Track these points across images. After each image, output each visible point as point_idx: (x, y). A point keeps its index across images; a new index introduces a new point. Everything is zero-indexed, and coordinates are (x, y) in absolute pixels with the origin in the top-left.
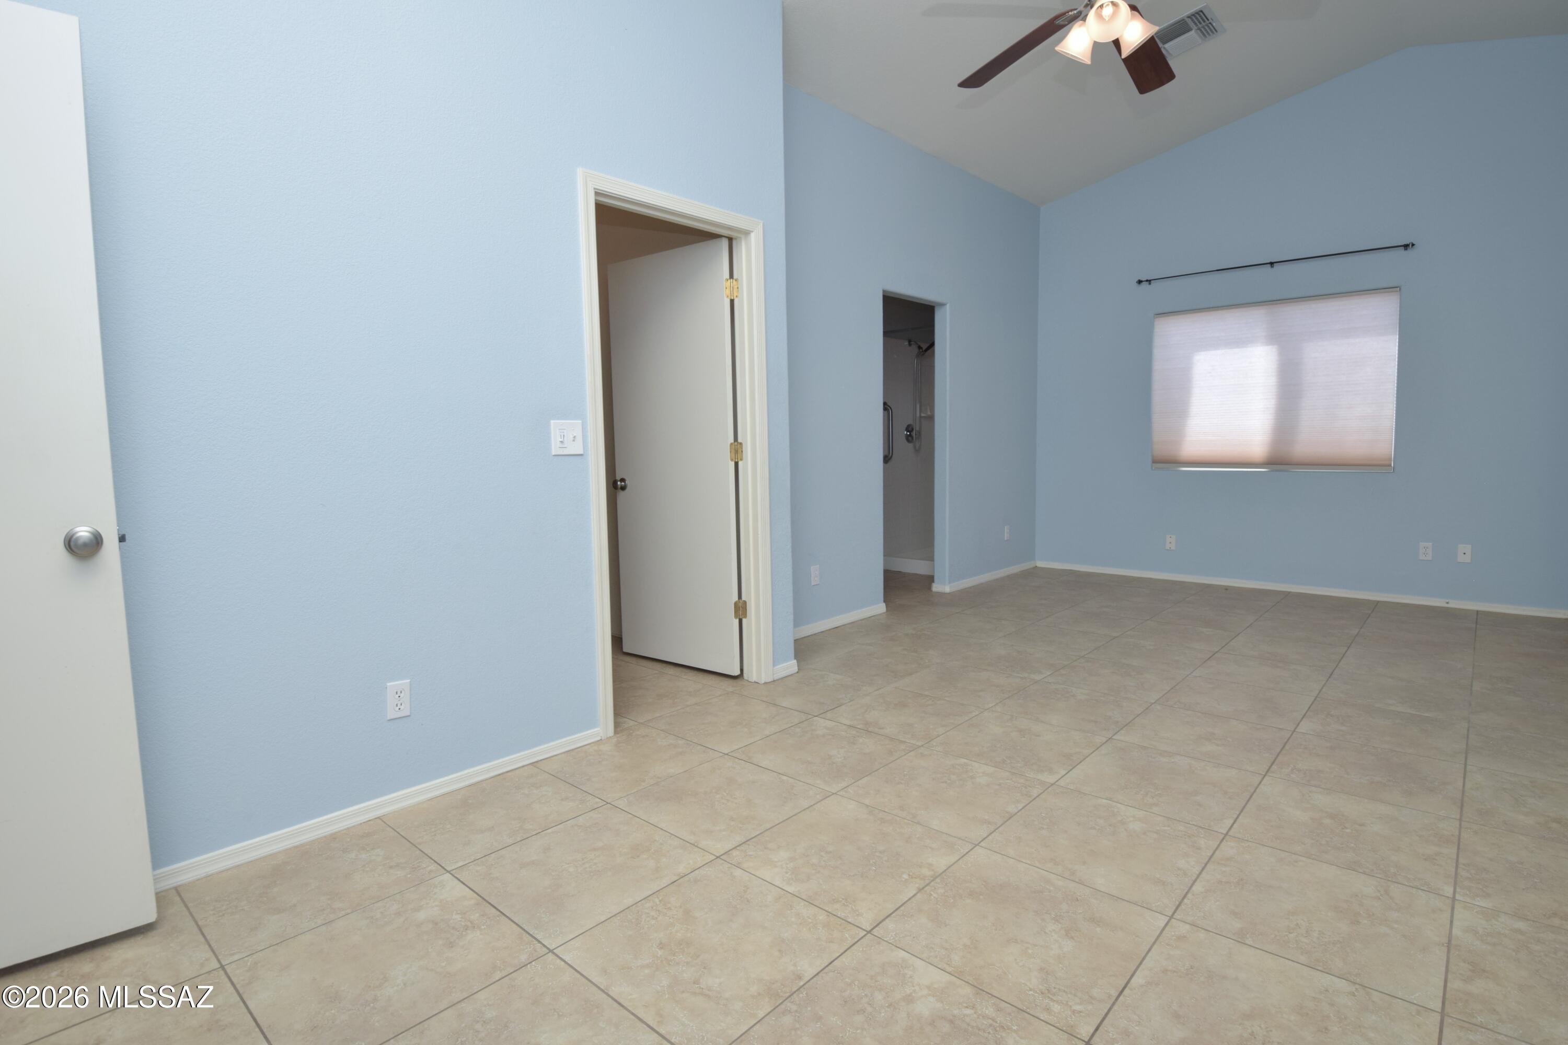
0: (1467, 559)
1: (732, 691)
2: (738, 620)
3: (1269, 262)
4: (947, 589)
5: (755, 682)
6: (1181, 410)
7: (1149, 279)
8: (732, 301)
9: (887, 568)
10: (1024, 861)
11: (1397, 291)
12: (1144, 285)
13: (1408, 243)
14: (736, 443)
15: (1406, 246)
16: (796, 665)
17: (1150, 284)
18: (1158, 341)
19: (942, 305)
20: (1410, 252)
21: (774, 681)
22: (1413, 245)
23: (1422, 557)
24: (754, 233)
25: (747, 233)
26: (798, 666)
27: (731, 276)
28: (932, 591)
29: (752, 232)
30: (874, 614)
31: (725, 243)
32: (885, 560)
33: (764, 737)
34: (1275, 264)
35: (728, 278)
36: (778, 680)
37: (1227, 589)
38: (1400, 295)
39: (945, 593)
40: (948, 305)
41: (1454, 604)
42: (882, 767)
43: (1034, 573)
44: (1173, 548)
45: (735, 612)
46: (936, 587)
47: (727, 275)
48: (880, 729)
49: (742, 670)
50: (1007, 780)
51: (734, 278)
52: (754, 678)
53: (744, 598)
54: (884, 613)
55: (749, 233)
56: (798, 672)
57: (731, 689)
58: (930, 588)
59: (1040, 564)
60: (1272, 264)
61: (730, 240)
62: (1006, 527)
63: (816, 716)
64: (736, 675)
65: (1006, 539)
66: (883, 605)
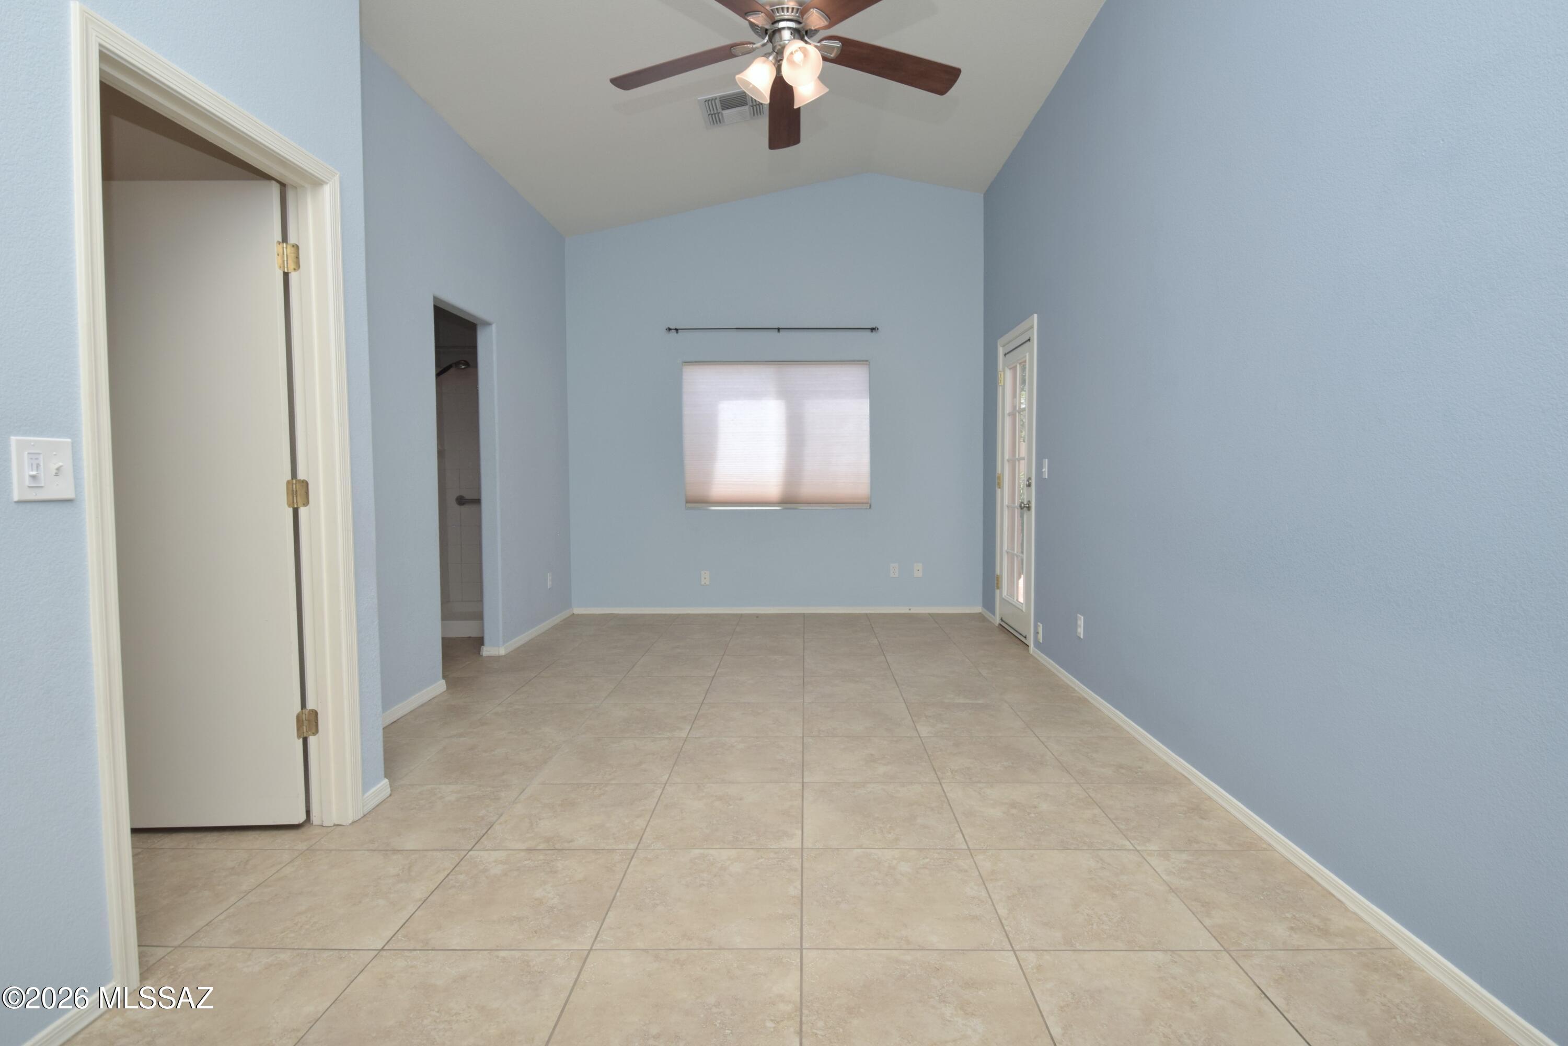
0: (919, 574)
1: (305, 848)
2: (301, 740)
3: (777, 327)
4: (502, 651)
5: (335, 825)
6: (708, 454)
7: (677, 328)
8: (286, 275)
9: (444, 636)
10: (857, 947)
11: (867, 364)
12: (673, 333)
13: (874, 327)
14: (294, 481)
15: (873, 329)
16: (389, 786)
17: (677, 333)
18: (687, 388)
19: (487, 324)
20: (874, 333)
21: (364, 816)
22: (878, 329)
23: (892, 575)
24: (329, 185)
25: (317, 183)
26: (391, 787)
27: (285, 238)
28: (482, 656)
29: (327, 183)
30: (434, 696)
31: (275, 189)
32: (443, 627)
33: (420, 903)
34: (781, 330)
35: (281, 240)
36: (369, 813)
37: (757, 616)
38: (869, 367)
39: (499, 657)
40: (494, 327)
41: (915, 610)
42: (617, 891)
43: (573, 622)
44: (708, 583)
45: (298, 729)
46: (487, 651)
47: (278, 236)
48: (570, 842)
49: (308, 812)
50: (759, 859)
51: (289, 242)
52: (332, 818)
53: (311, 705)
54: (445, 692)
55: (322, 185)
56: (390, 795)
57: (302, 846)
58: (478, 652)
59: (577, 611)
60: (779, 329)
61: (283, 186)
62: (549, 575)
63: (471, 850)
64: (301, 822)
65: (549, 587)
66: (443, 682)
